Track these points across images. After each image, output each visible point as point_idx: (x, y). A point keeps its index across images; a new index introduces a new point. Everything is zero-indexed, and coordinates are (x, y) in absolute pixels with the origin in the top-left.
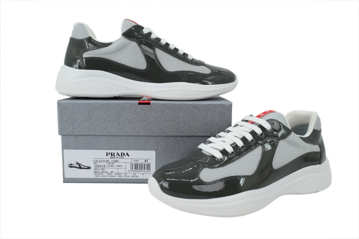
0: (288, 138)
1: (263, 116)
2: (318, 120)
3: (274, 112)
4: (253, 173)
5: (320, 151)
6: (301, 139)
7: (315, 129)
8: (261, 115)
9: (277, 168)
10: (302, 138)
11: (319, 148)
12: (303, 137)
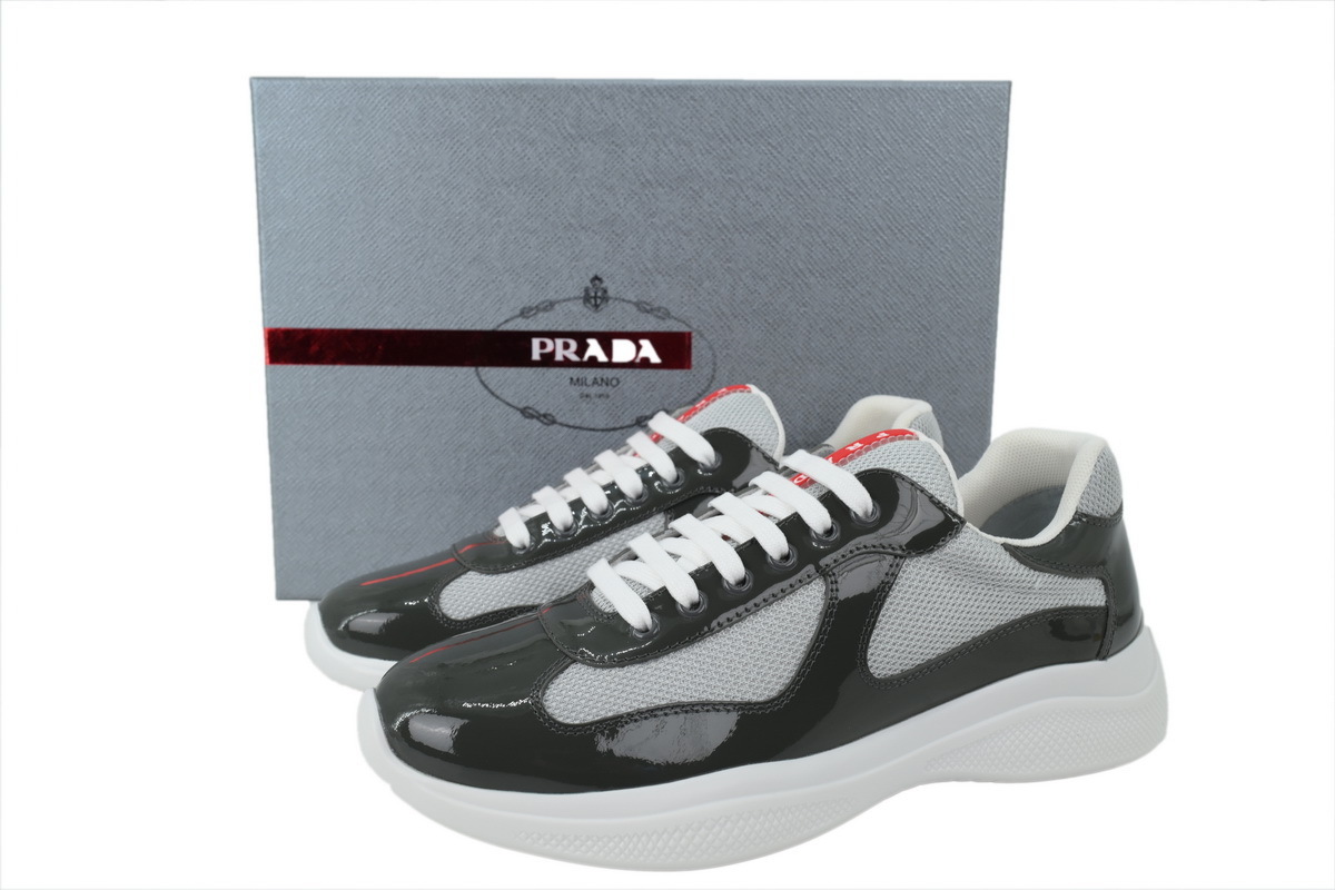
0: (946, 550)
1: (859, 454)
2: (1106, 471)
3: (909, 438)
4: (774, 694)
5: (1103, 604)
6: (1006, 556)
7: (1085, 510)
8: (851, 448)
9: (890, 673)
10: (1014, 552)
11: (1103, 592)
12: (1017, 548)
